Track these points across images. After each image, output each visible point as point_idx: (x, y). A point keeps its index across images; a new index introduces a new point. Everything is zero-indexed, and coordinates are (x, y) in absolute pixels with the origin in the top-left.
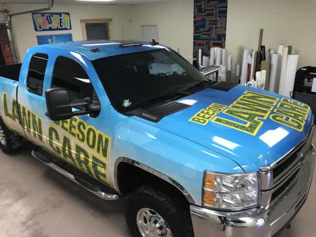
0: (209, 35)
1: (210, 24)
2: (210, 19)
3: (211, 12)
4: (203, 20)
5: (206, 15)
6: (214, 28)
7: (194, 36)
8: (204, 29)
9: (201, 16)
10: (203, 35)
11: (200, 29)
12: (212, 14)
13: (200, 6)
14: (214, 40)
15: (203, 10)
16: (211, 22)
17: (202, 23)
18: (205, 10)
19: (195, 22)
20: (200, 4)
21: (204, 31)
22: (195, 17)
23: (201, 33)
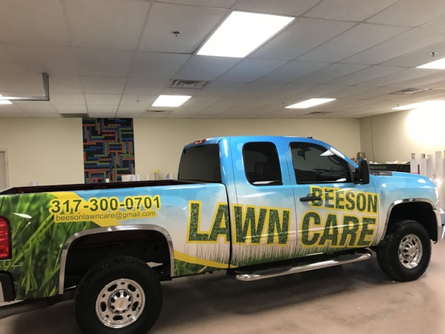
0: (110, 162)
1: (110, 149)
2: (110, 143)
3: (111, 135)
4: (100, 145)
5: (103, 139)
6: (117, 154)
7: (85, 164)
8: (102, 156)
9: (95, 139)
10: (100, 162)
11: (95, 156)
12: (113, 138)
13: (94, 128)
14: (118, 167)
15: (99, 133)
16: (112, 147)
17: (99, 148)
18: (102, 134)
19: (85, 147)
20: (93, 125)
21: (101, 158)
22: (85, 141)
23: (97, 160)
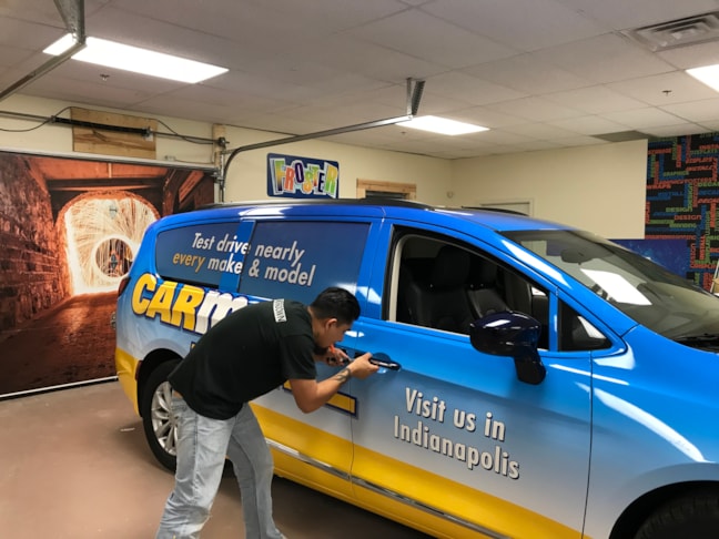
0: (698, 222)
1: (699, 197)
2: (699, 185)
3: (703, 168)
4: (681, 188)
5: (686, 177)
6: (713, 207)
7: (647, 226)
8: (682, 210)
9: (669, 178)
10: (676, 222)
11: (668, 210)
12: (708, 174)
13: (668, 156)
14: (713, 232)
15: (678, 166)
16: (704, 193)
17: (676, 194)
18: (684, 166)
19: (649, 193)
20: (669, 151)
21: (679, 214)
22: (650, 181)
23: (672, 218)
